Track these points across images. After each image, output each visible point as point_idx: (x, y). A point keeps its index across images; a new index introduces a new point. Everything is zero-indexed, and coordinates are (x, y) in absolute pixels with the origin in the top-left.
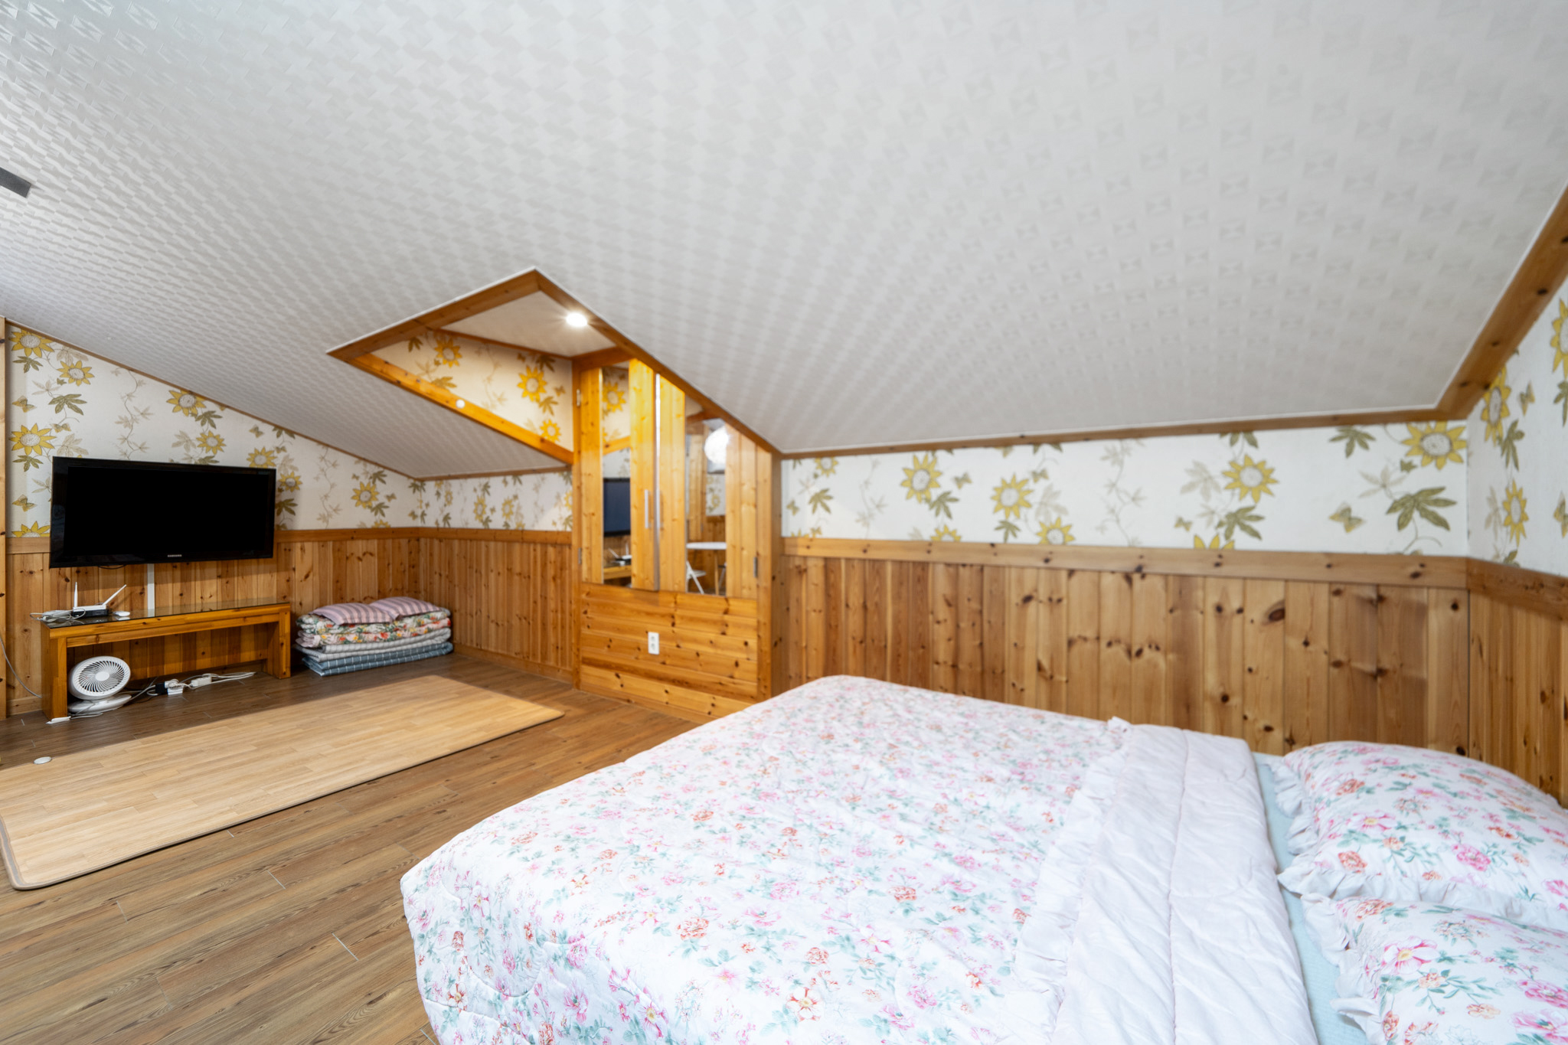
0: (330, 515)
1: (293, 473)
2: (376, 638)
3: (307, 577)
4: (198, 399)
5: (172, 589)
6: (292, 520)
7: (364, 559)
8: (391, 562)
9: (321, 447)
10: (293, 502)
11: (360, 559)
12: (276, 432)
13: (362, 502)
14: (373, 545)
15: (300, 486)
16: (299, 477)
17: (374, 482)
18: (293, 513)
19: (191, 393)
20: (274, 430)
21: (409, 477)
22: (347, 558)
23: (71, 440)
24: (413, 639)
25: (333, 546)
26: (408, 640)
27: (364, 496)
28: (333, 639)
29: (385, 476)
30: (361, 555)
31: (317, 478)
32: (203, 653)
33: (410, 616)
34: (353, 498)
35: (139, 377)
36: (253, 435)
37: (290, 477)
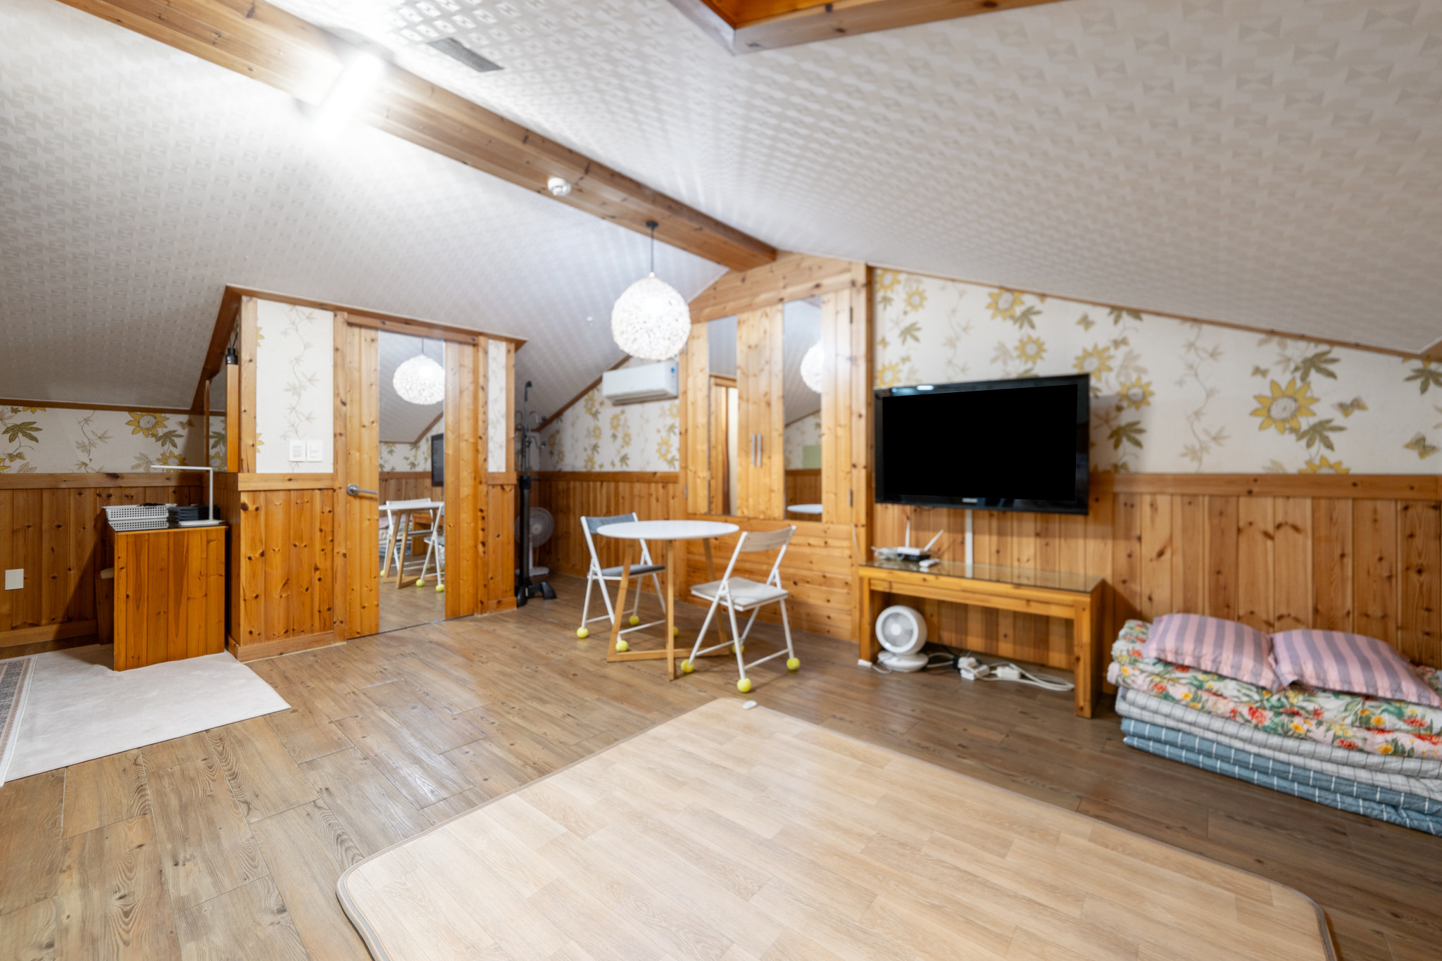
0: (1204, 448)
1: (1139, 379)
2: (1234, 711)
3: (1161, 554)
4: (1017, 294)
5: (989, 542)
6: (1137, 456)
7: (1280, 536)
8: (1349, 549)
9: (1187, 326)
10: (1140, 426)
11: (1267, 535)
12: (1112, 318)
13: (1275, 421)
14: (1301, 511)
15: (1151, 399)
16: (1149, 384)
17: (1304, 378)
18: (1138, 444)
19: (1008, 290)
20: (1111, 313)
21: (1407, 356)
22: (1239, 531)
23: (913, 371)
24: (1341, 754)
25: (1210, 504)
26: (1323, 750)
27: (1281, 409)
28: (1141, 681)
29: (1334, 361)
30: (1271, 529)
31: (1180, 383)
32: (1005, 636)
33: (1337, 693)
34: (1254, 413)
35: (961, 286)
36: (1081, 328)
37: (1134, 386)
